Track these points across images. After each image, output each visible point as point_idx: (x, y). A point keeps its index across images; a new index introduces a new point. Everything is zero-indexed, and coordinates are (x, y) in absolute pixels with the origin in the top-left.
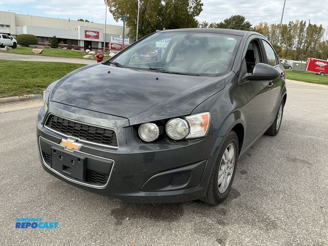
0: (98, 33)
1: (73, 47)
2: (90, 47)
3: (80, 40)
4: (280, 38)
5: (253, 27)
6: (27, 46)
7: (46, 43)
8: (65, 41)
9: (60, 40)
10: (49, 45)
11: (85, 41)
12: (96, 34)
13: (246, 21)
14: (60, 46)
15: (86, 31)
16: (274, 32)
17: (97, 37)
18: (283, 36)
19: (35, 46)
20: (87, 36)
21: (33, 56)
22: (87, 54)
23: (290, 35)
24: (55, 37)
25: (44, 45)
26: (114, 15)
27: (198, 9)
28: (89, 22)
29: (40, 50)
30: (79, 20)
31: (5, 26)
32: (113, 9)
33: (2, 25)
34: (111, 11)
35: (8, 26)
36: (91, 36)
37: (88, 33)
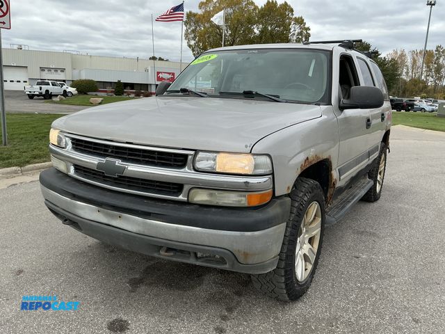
0: (173, 74)
1: (143, 93)
4: (424, 69)
5: (382, 56)
6: (86, 94)
7: (109, 89)
8: (132, 86)
9: (126, 85)
10: (112, 92)
11: (156, 85)
12: (170, 76)
13: (372, 49)
14: (126, 92)
15: (158, 73)
16: (414, 62)
17: (172, 79)
18: (428, 67)
19: (94, 93)
20: (159, 79)
23: (437, 64)
24: (120, 81)
25: (106, 91)
26: (193, 50)
27: (305, 36)
28: (163, 60)
29: (100, 100)
30: (150, 59)
31: (59, 71)
32: (192, 43)
33: (56, 70)
34: (190, 46)
35: (63, 70)
36: (164, 79)
37: (161, 75)
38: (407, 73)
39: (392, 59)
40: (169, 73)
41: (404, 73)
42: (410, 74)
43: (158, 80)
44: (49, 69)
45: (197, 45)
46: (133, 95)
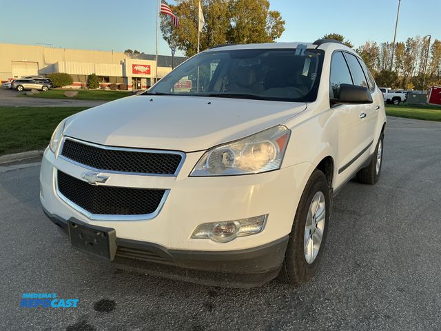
0: (149, 67)
1: (118, 86)
3: (127, 78)
4: (394, 61)
7: (84, 82)
8: (107, 79)
9: (101, 78)
10: (88, 85)
11: (133, 78)
12: (147, 69)
13: (344, 41)
14: (102, 86)
15: (134, 66)
16: (385, 52)
17: (148, 72)
18: (398, 58)
19: (69, 87)
20: (135, 71)
21: (66, 100)
23: (407, 55)
24: (94, 74)
25: (81, 85)
26: (169, 43)
27: (279, 29)
28: (139, 53)
29: (75, 94)
30: (126, 52)
32: (169, 35)
33: (28, 63)
34: (165, 38)
36: (140, 72)
37: (136, 68)
38: (379, 65)
39: (364, 51)
40: (145, 66)
41: (375, 65)
42: (381, 65)
43: (133, 73)
45: (173, 37)
46: (107, 89)
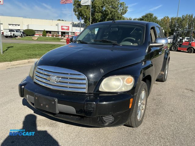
0: (69, 27)
1: (55, 35)
2: (64, 35)
3: (57, 32)
7: (40, 33)
8: (50, 32)
9: (47, 32)
10: (41, 35)
11: (61, 32)
12: (67, 28)
14: (48, 35)
15: (62, 26)
17: (68, 29)
21: (33, 41)
22: (62, 39)
24: (44, 30)
25: (39, 35)
26: (77, 17)
29: (37, 38)
30: (58, 20)
31: (17, 26)
32: (77, 13)
33: (16, 25)
35: (19, 25)
37: (63, 27)
40: (67, 27)
44: (13, 25)
45: (79, 13)
46: (50, 36)
